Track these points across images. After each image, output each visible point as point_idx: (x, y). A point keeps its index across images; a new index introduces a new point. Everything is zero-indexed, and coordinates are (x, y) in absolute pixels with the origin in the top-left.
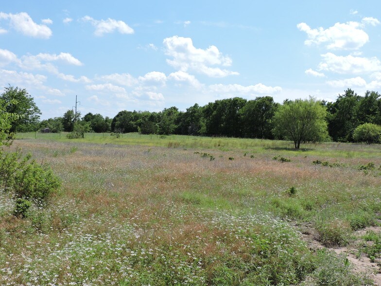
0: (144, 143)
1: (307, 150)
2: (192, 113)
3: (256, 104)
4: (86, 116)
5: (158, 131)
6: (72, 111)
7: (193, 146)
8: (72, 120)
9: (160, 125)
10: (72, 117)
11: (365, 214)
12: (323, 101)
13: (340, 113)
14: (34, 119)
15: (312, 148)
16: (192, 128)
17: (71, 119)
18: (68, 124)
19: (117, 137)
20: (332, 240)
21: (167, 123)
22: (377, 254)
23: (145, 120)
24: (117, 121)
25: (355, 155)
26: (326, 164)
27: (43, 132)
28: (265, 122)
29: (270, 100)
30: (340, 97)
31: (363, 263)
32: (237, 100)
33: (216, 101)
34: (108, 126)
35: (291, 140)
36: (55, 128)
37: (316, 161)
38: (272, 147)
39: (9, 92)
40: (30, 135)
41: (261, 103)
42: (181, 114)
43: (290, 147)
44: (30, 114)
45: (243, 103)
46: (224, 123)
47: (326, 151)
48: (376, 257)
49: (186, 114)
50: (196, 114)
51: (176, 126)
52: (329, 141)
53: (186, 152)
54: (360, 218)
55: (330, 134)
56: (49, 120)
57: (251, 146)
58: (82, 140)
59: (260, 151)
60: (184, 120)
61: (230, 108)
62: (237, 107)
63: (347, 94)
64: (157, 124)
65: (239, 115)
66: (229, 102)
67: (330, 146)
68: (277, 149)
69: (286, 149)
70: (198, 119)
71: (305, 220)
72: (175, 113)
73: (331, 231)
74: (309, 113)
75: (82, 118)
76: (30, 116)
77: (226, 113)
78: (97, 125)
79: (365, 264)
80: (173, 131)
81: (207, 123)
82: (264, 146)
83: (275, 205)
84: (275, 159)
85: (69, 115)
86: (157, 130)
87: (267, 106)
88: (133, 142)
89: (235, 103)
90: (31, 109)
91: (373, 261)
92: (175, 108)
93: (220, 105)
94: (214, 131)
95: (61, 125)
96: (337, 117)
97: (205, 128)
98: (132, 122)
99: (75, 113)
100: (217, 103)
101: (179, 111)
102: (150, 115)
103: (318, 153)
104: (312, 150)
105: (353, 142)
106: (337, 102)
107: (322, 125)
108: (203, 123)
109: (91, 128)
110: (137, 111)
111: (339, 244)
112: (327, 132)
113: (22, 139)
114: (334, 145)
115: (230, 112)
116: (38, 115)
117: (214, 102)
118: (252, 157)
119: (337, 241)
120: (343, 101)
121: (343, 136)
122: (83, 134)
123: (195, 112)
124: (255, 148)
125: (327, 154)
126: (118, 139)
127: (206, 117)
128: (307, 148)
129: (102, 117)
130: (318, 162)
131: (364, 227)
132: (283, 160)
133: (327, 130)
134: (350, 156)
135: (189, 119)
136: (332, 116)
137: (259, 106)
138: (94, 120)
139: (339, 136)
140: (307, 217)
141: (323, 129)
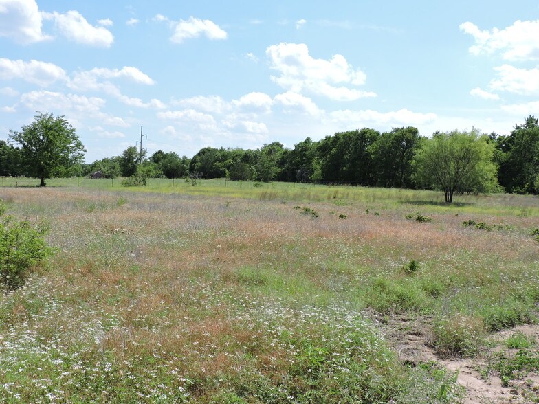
0: (228, 193)
1: (463, 205)
2: (302, 151)
3: (392, 138)
4: (154, 155)
5: (254, 176)
6: (135, 148)
7: (296, 198)
8: (135, 160)
9: (256, 168)
10: (134, 156)
11: (518, 305)
12: (493, 134)
13: (517, 151)
14: (76, 159)
15: (470, 202)
16: (302, 173)
17: (133, 159)
18: (127, 166)
19: (193, 185)
20: (449, 347)
21: (267, 165)
22: (515, 373)
23: (236, 161)
24: (197, 162)
25: (533, 214)
26: (482, 227)
27: (92, 176)
28: (407, 163)
29: (414, 132)
30: (518, 128)
31: (489, 388)
32: (365, 133)
33: (337, 134)
34: (184, 169)
35: (441, 190)
36: (109, 172)
37: (467, 221)
38: (411, 200)
39: (42, 121)
40: (72, 182)
41: (400, 137)
42: (286, 152)
43: (439, 201)
44: (71, 152)
45: (374, 137)
46: (348, 166)
47: (492, 207)
48: (513, 378)
49: (294, 153)
50: (307, 153)
51: (279, 170)
52: (499, 192)
53: (283, 206)
54: (506, 311)
55: (501, 182)
56: (104, 160)
57: (381, 198)
58: (142, 189)
59: (394, 206)
60: (291, 162)
61: (355, 144)
62: (366, 142)
63: (527, 124)
64: (252, 167)
65: (369, 154)
66: (355, 135)
67: (499, 199)
68: (420, 203)
69: (432, 203)
70: (311, 159)
71: (422, 312)
72: (278, 151)
73: (449, 332)
74: (468, 151)
75: (150, 158)
76: (70, 155)
77: (349, 152)
78: (168, 167)
79: (492, 388)
80: (275, 176)
81: (323, 165)
82: (401, 198)
83: (380, 289)
84: (410, 217)
85: (130, 153)
86: (252, 175)
87: (408, 141)
88: (213, 192)
89: (363, 137)
90: (72, 145)
91: (505, 385)
92: (278, 144)
93: (342, 140)
94: (332, 176)
95: (118, 168)
96: (512, 157)
97: (320, 172)
98: (218, 164)
99: (139, 151)
100: (337, 137)
101: (284, 147)
102: (243, 154)
103: (478, 210)
104: (470, 204)
105: (535, 194)
106: (512, 135)
107: (488, 168)
108: (317, 165)
109: (162, 172)
110: (225, 148)
111: (461, 354)
112: (496, 180)
113: (60, 186)
114: (505, 197)
115: (356, 149)
116: (82, 152)
117: (333, 135)
118: (377, 214)
119: (457, 349)
120: (521, 133)
121: (521, 184)
122: (144, 180)
123: (306, 149)
124: (387, 201)
125: (491, 211)
126: (192, 188)
127: (321, 157)
128: (463, 201)
129: (176, 157)
130: (470, 223)
131: (513, 325)
132: (420, 219)
133: (495, 176)
134: (524, 214)
135: (298, 159)
136: (504, 156)
137: (397, 141)
138: (166, 160)
139: (515, 185)
140: (428, 307)
141: (490, 175)
